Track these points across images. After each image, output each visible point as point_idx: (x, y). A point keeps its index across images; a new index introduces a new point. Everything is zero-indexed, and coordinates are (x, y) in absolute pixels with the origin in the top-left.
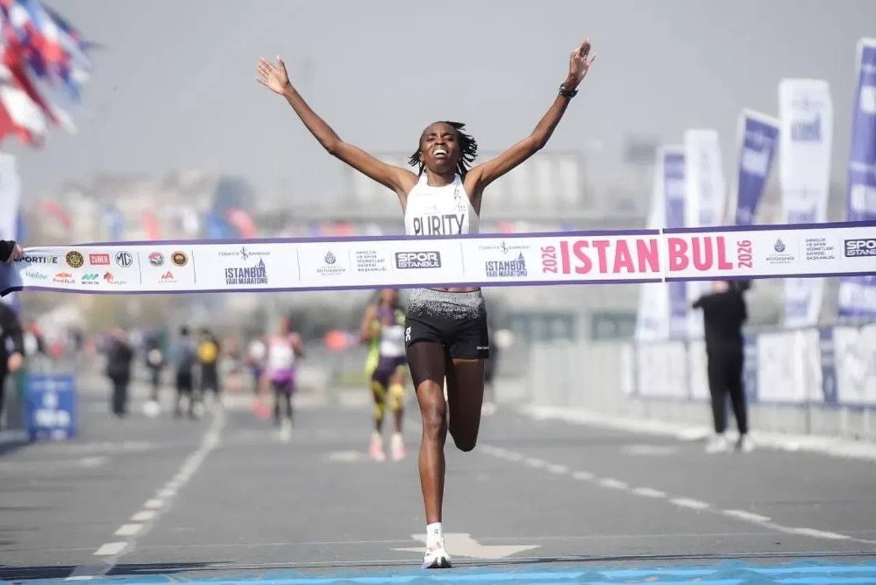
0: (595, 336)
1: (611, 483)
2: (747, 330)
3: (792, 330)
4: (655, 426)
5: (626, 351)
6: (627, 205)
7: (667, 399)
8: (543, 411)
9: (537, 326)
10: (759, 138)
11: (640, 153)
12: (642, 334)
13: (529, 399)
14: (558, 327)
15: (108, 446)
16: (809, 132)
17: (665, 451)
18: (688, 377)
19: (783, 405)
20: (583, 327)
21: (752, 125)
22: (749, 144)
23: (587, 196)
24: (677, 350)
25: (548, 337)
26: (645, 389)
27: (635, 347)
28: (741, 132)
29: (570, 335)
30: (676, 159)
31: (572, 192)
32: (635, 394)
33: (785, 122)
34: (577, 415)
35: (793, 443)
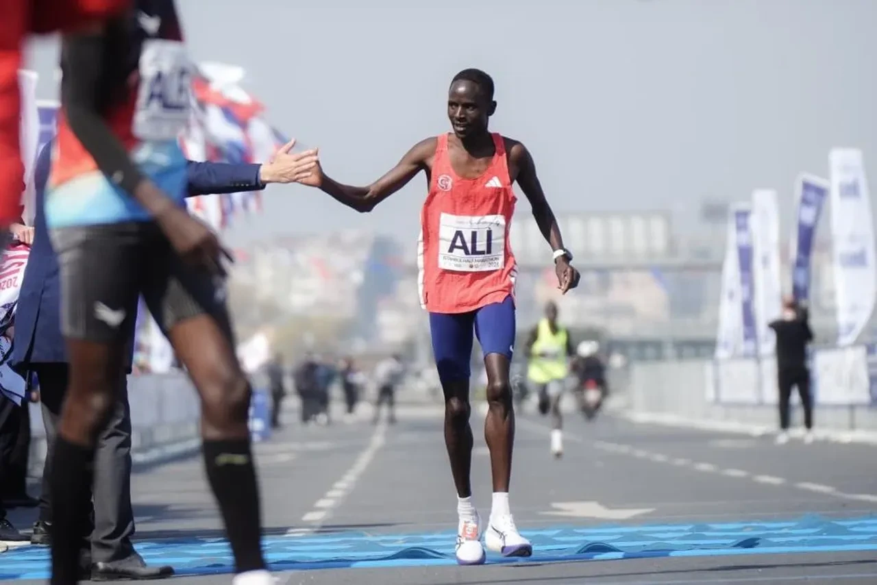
0: (680, 356)
1: (704, 467)
2: (810, 347)
3: (844, 348)
4: (733, 426)
5: (708, 368)
6: (704, 253)
7: (741, 405)
8: (641, 416)
9: (633, 351)
10: (812, 196)
11: (714, 213)
12: (721, 353)
13: (629, 406)
14: (650, 352)
15: (295, 446)
16: (850, 190)
17: (743, 444)
18: (760, 385)
19: (837, 407)
20: (669, 351)
21: (807, 186)
22: (805, 201)
23: (672, 247)
24: (749, 367)
25: (642, 358)
26: (726, 396)
27: (716, 363)
28: (798, 192)
29: (659, 357)
30: (743, 215)
31: (660, 243)
32: (717, 401)
33: (834, 183)
34: (670, 419)
35: (846, 437)
